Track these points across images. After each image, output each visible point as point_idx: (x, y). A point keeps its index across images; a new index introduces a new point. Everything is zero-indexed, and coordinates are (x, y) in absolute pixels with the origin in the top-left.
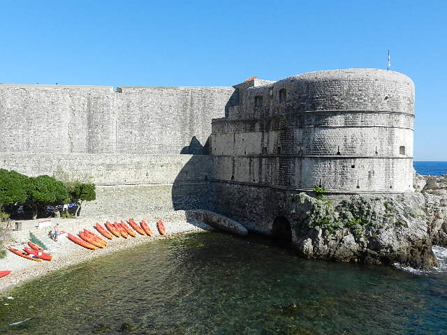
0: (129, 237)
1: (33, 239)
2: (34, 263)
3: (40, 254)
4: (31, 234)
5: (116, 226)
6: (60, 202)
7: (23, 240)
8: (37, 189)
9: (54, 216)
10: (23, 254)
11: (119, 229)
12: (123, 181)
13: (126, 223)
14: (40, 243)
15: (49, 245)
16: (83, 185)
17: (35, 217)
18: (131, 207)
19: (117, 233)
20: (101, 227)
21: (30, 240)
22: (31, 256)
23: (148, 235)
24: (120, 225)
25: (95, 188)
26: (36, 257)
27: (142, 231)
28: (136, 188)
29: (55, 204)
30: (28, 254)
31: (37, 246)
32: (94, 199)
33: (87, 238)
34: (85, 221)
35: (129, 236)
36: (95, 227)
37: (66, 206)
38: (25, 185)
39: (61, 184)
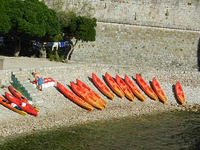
0: (135, 100)
1: (15, 83)
2: (16, 115)
3: (24, 105)
4: (13, 76)
5: (118, 81)
6: (49, 38)
7: (3, 83)
8: (24, 17)
9: (38, 55)
10: (3, 101)
11: (122, 86)
12: (132, 19)
13: (132, 80)
14: (23, 90)
15: (34, 95)
16: (81, 18)
17: (17, 54)
18: (139, 57)
19: (120, 92)
20: (98, 80)
21: (11, 84)
22: (13, 105)
23: (161, 101)
24: (124, 81)
25: (95, 25)
26: (19, 108)
27: (152, 94)
28: (148, 32)
29: (42, 40)
30: (10, 103)
31: (19, 93)
32: (93, 39)
33: (80, 93)
34: (78, 68)
35: (135, 98)
36: (90, 79)
37: (56, 44)
38: (10, 10)
39: (53, 12)
